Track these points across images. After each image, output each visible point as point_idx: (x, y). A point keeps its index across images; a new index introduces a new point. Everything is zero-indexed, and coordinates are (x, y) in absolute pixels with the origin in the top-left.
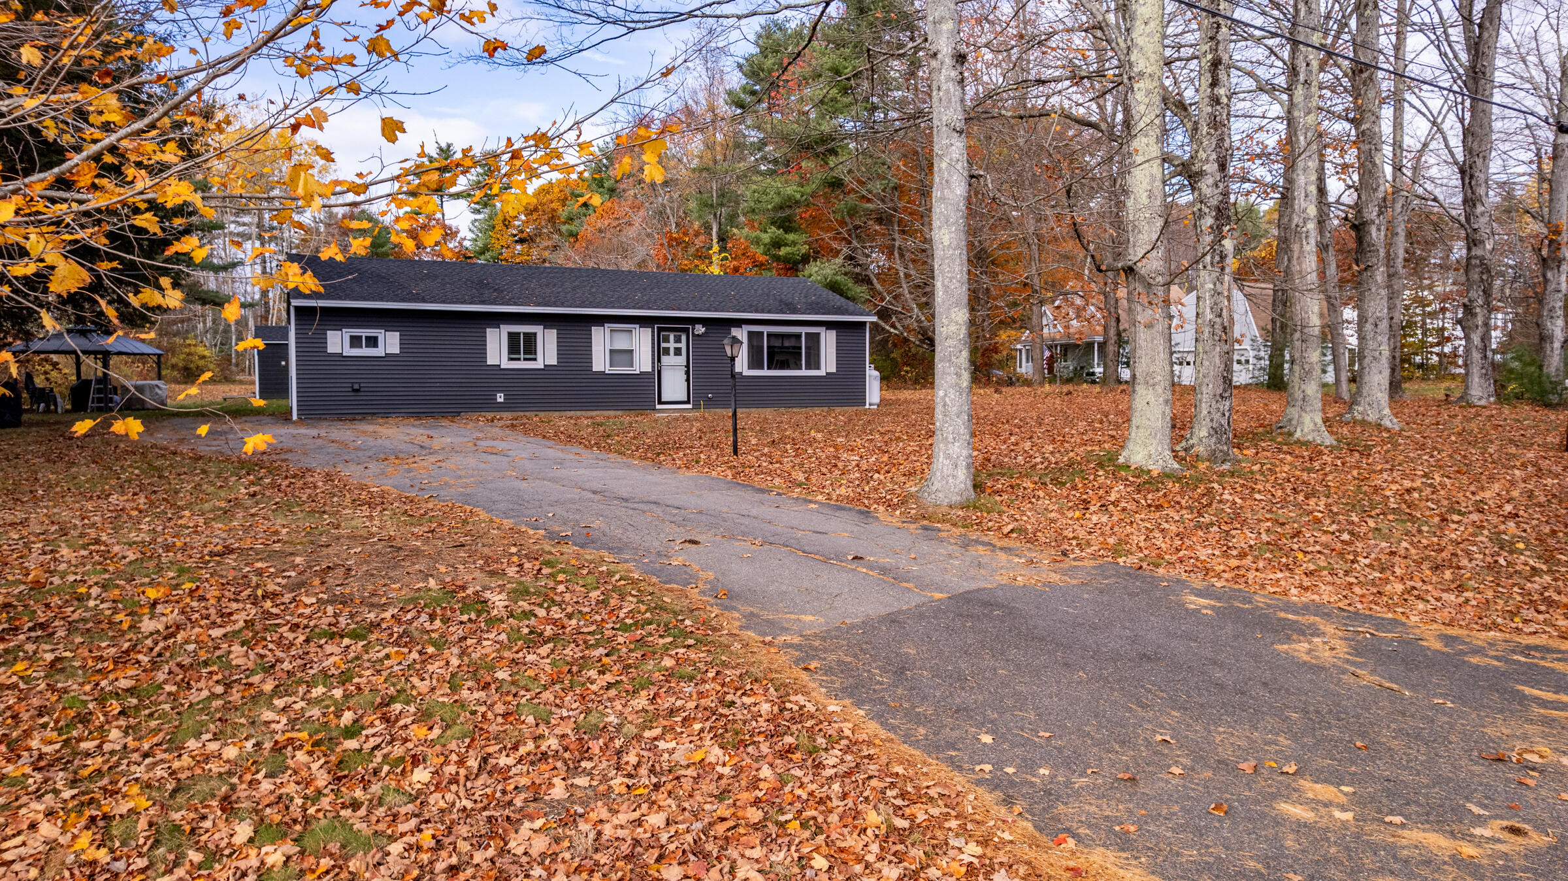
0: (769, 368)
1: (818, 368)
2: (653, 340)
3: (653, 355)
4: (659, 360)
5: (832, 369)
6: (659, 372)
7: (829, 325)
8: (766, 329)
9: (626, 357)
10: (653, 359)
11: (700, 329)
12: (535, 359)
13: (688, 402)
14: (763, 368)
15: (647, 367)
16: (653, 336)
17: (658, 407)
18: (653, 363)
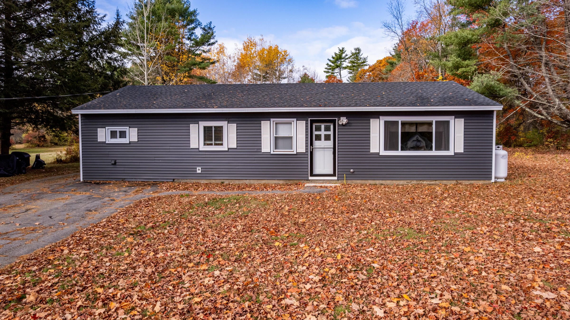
0: (402, 149)
1: (447, 148)
2: (307, 129)
3: (307, 141)
4: (312, 144)
5: (460, 149)
6: (312, 153)
7: (457, 114)
8: (400, 119)
9: (287, 142)
10: (307, 143)
11: (344, 120)
12: (222, 144)
13: (334, 175)
14: (397, 150)
15: (302, 149)
16: (307, 126)
17: (310, 178)
18: (307, 146)
